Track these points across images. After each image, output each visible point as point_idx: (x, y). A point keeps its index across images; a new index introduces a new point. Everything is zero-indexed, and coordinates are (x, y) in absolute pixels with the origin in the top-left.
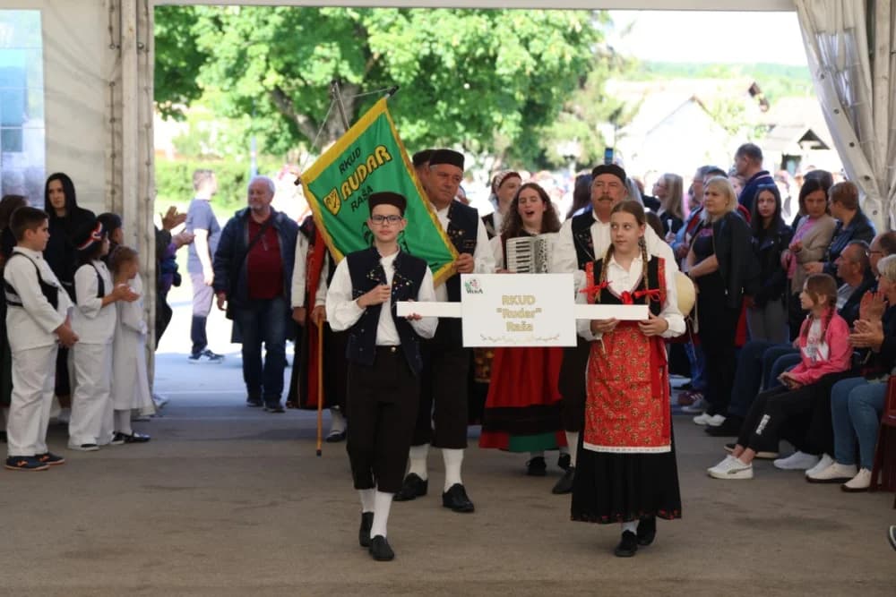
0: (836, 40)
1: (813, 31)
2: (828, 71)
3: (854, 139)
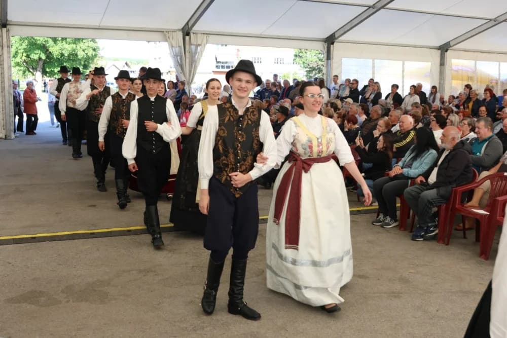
1: (172, 47)
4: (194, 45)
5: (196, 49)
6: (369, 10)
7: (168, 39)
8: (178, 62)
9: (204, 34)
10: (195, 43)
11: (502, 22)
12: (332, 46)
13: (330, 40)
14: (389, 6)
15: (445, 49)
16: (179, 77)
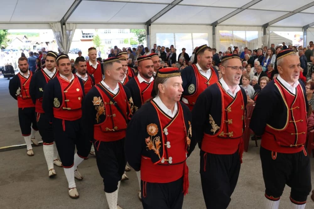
0: (58, 33)
1: (55, 32)
2: (57, 37)
3: (61, 46)
4: (68, 30)
5: (70, 33)
6: (169, 6)
7: (52, 27)
8: (59, 41)
9: (74, 23)
10: (69, 29)
11: (245, 9)
12: (149, 27)
13: (148, 24)
14: (180, 3)
15: (215, 25)
16: (60, 50)
